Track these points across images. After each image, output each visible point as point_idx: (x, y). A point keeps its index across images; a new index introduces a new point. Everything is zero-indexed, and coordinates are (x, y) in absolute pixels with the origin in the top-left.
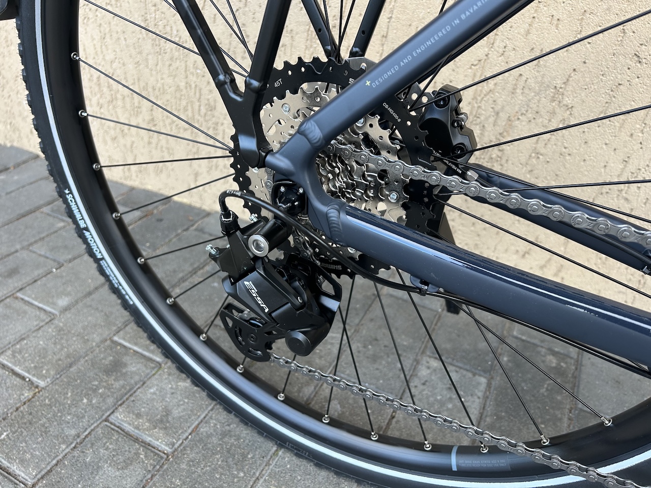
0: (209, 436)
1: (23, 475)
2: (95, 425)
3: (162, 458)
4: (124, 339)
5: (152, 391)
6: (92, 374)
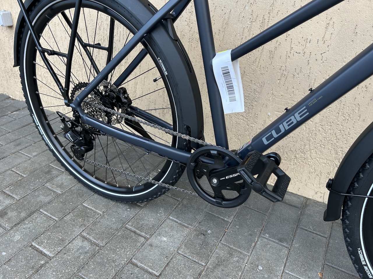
0: (74, 190)
1: (16, 197)
2: (40, 186)
3: (58, 195)
4: (53, 165)
5: (59, 178)
6: (41, 174)
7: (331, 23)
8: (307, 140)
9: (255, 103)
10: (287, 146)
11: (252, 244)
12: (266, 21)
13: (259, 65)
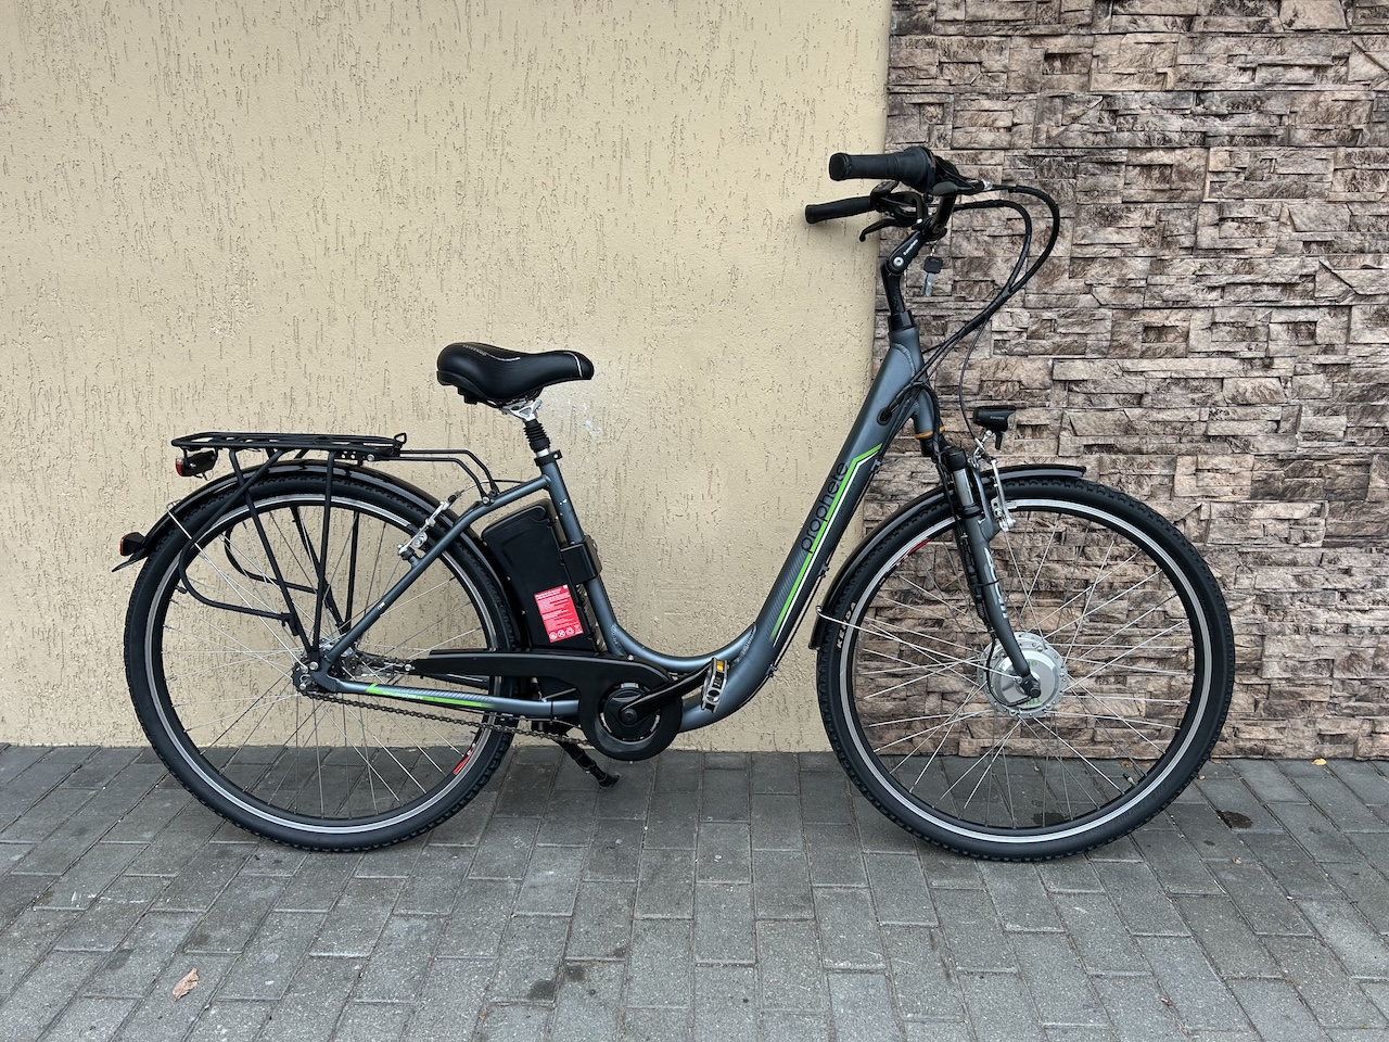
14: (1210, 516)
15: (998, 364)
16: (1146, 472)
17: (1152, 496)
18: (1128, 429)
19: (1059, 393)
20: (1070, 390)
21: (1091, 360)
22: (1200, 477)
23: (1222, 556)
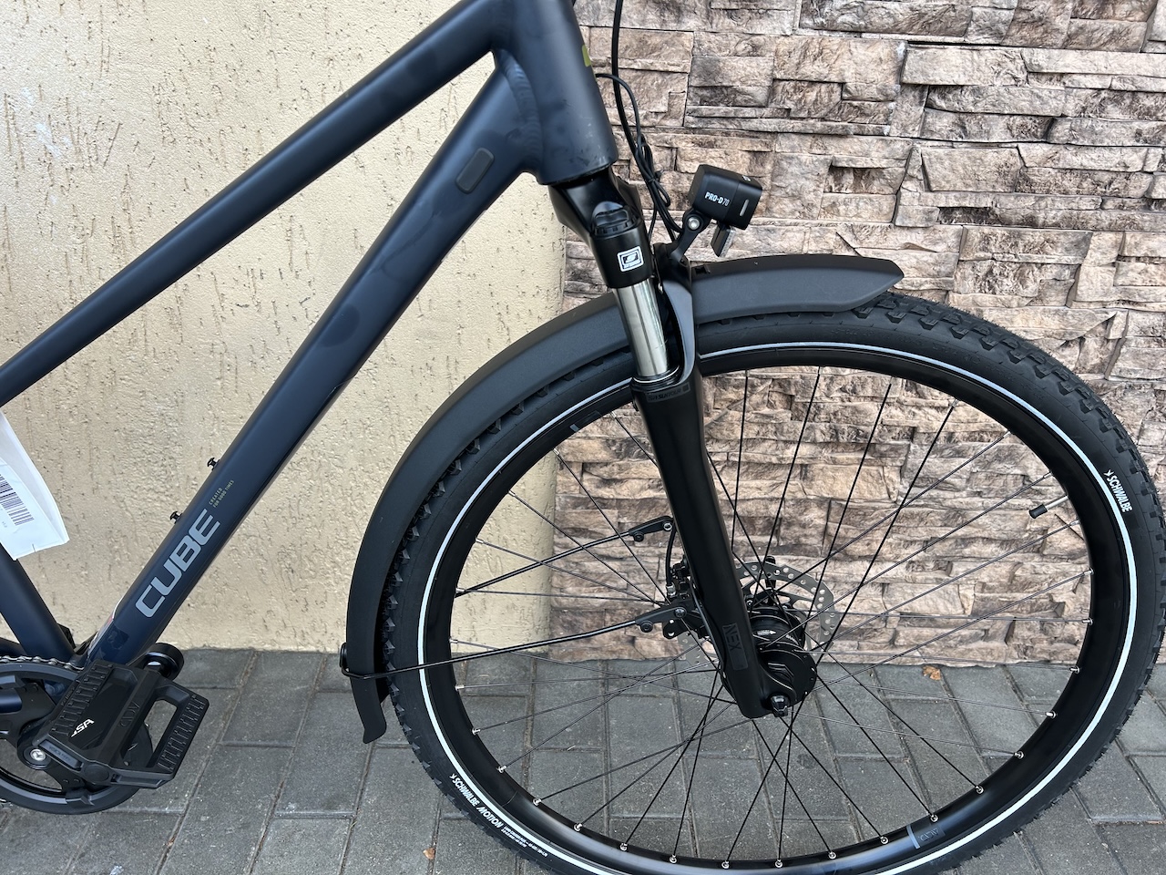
7: (296, 228)
8: (346, 514)
9: (178, 449)
10: (304, 542)
11: (250, 850)
12: (123, 231)
13: (150, 349)
14: (1125, 333)
15: (806, 48)
16: (1036, 258)
17: (1039, 298)
18: (1020, 182)
19: (909, 109)
20: (929, 105)
21: (973, 46)
22: (1124, 269)
23: (1130, 396)
